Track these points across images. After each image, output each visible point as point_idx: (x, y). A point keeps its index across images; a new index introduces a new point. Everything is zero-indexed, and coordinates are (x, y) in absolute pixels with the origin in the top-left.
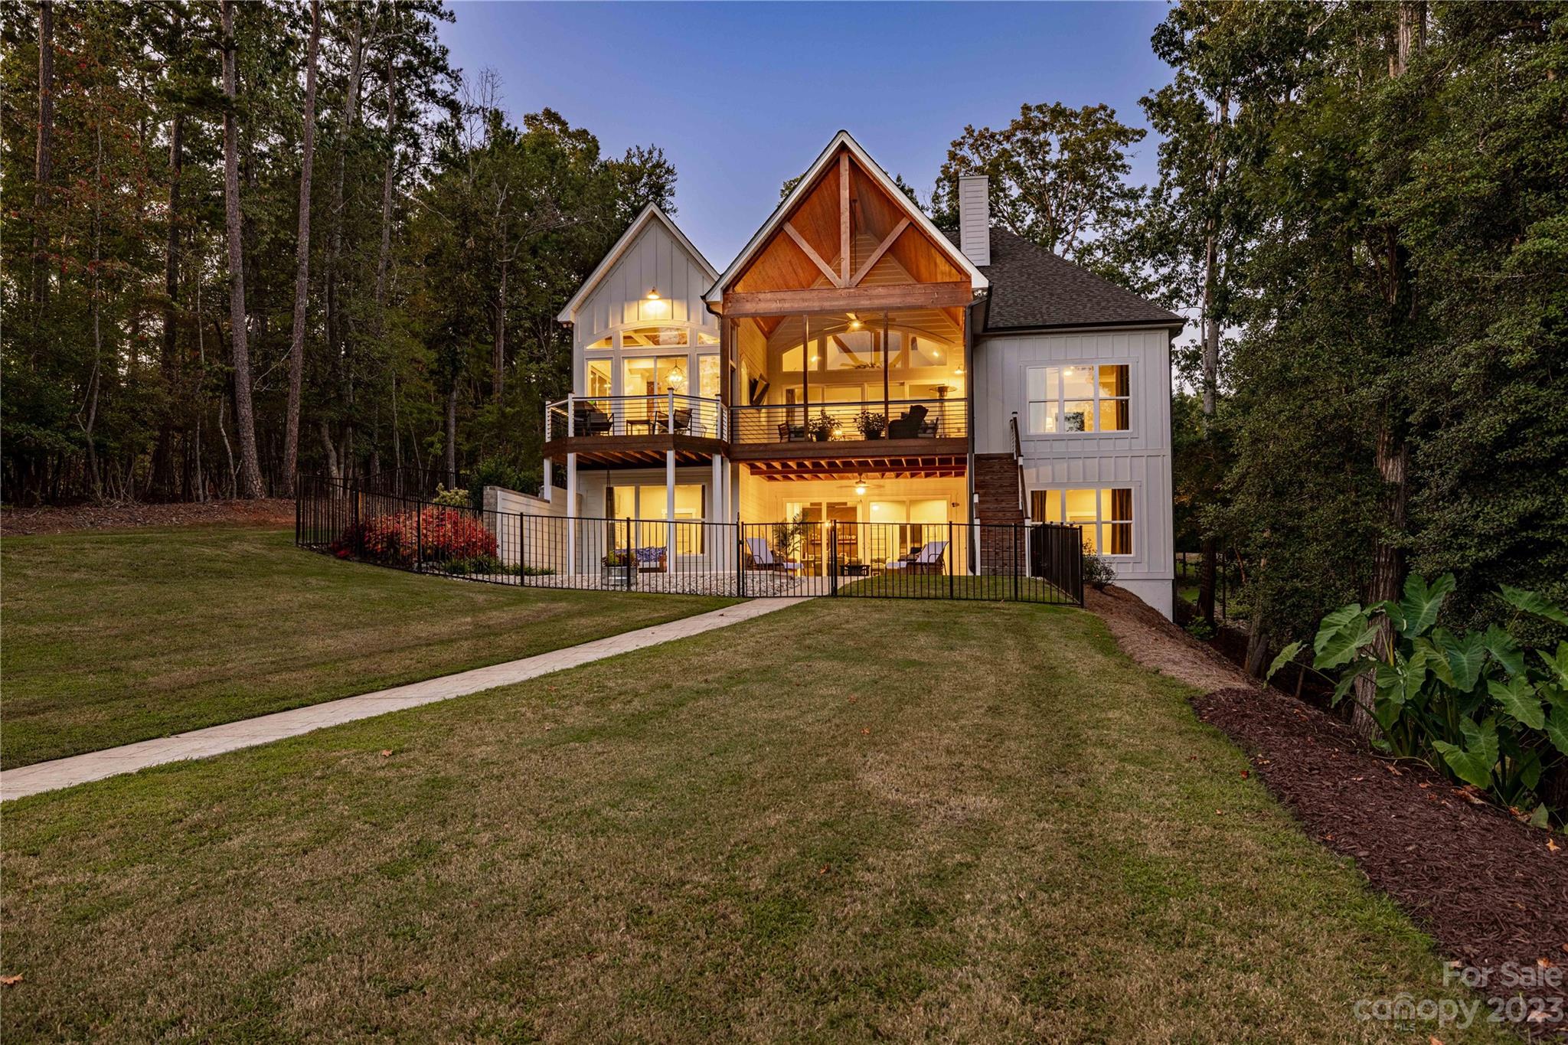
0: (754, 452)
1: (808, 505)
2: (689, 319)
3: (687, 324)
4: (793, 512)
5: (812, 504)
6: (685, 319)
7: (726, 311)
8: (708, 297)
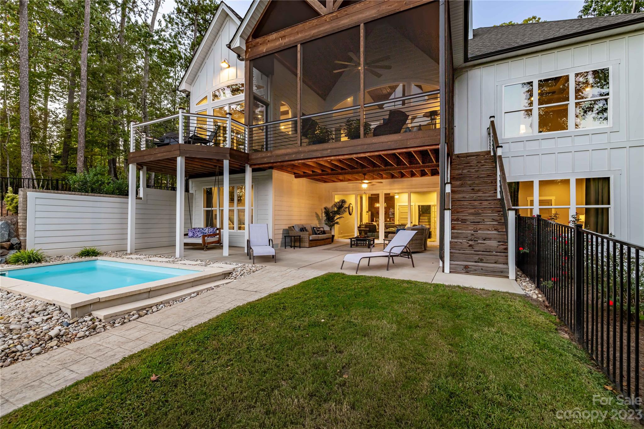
7: (247, 55)
8: (232, 44)
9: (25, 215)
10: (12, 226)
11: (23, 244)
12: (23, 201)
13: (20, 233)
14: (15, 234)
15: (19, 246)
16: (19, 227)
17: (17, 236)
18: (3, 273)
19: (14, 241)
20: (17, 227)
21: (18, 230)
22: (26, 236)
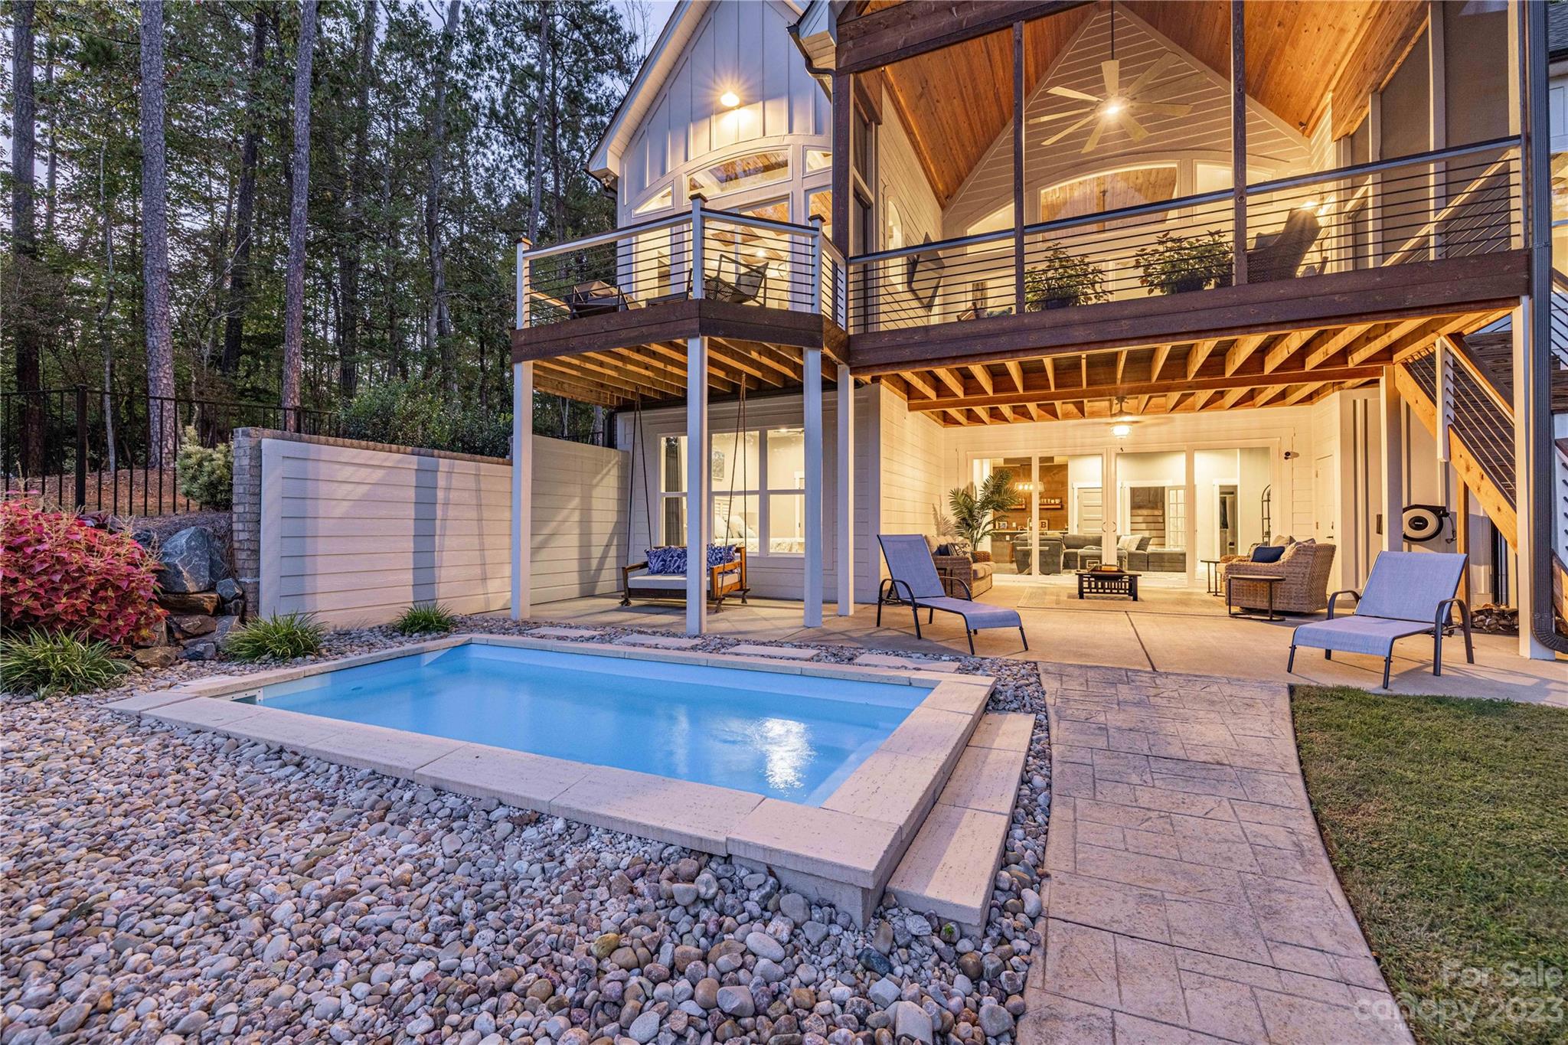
0: (900, 346)
1: (1000, 462)
2: (790, 131)
3: (788, 140)
4: (981, 474)
5: (1006, 461)
6: (785, 131)
7: (843, 58)
8: (802, 28)
9: (255, 509)
10: (217, 543)
11: (250, 597)
12: (251, 466)
13: (239, 564)
14: (226, 566)
15: (242, 607)
16: (236, 545)
17: (232, 573)
18: (250, 694)
19: (228, 588)
20: (231, 547)
21: (232, 555)
22: (258, 575)
